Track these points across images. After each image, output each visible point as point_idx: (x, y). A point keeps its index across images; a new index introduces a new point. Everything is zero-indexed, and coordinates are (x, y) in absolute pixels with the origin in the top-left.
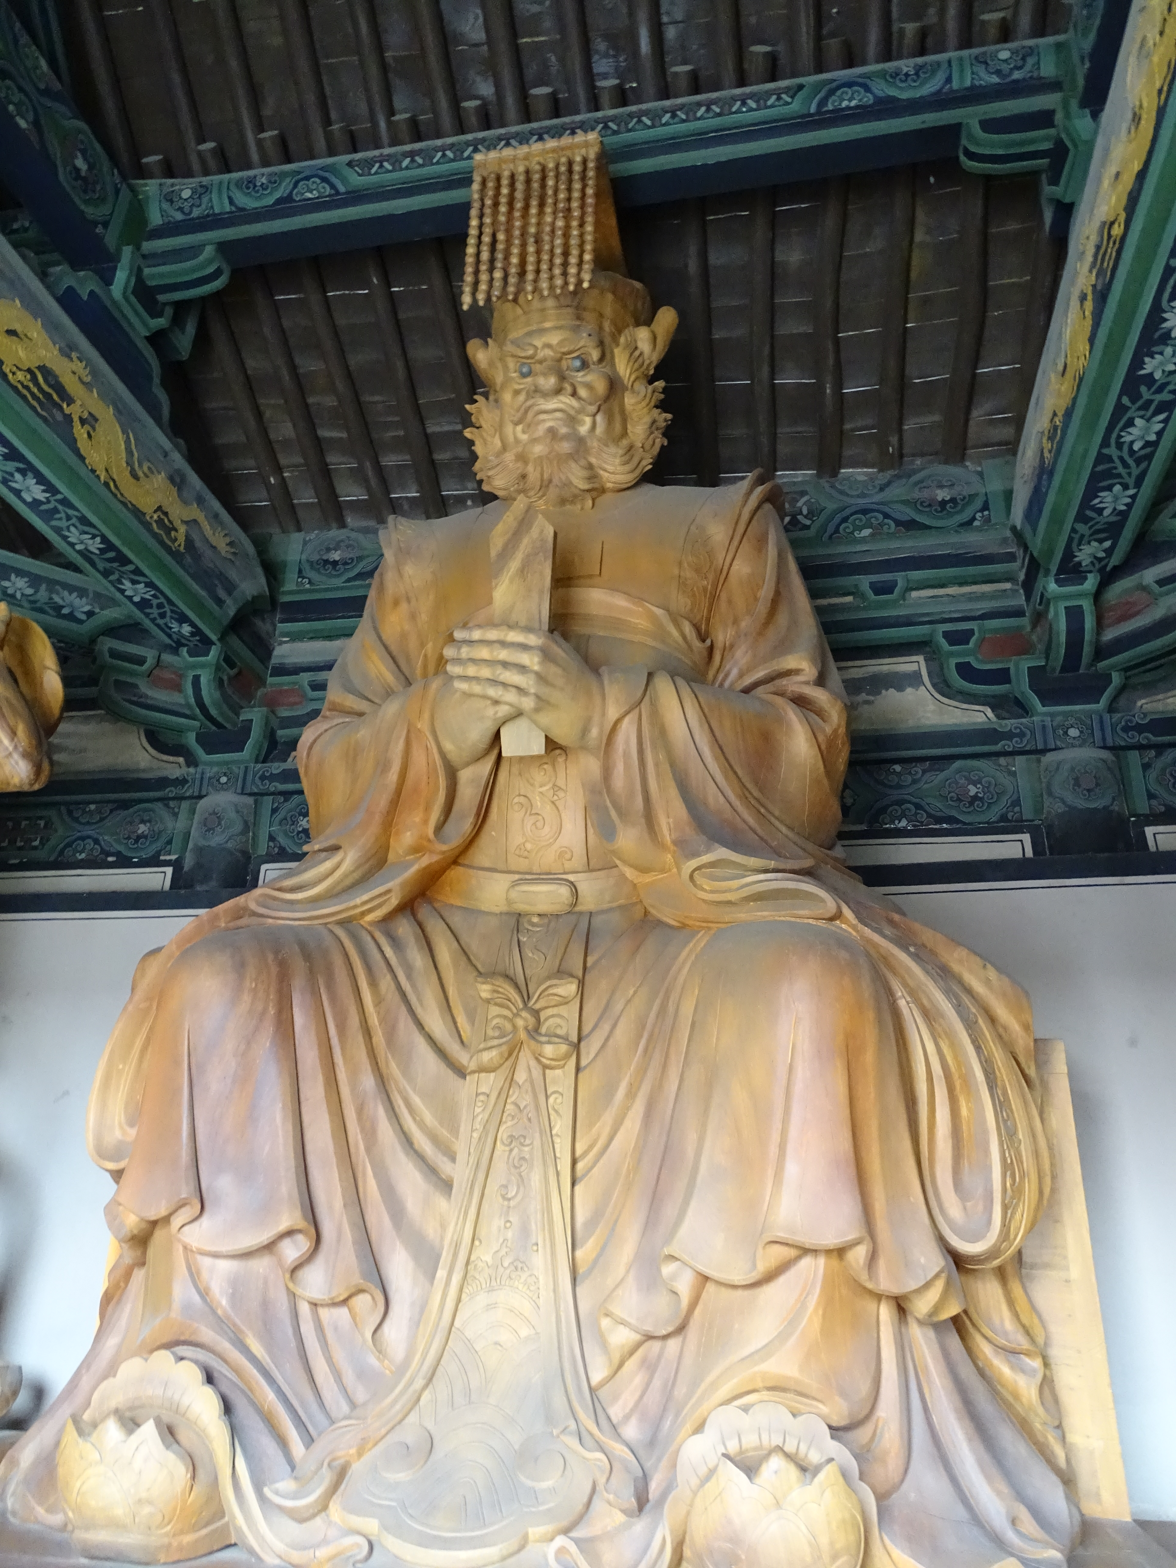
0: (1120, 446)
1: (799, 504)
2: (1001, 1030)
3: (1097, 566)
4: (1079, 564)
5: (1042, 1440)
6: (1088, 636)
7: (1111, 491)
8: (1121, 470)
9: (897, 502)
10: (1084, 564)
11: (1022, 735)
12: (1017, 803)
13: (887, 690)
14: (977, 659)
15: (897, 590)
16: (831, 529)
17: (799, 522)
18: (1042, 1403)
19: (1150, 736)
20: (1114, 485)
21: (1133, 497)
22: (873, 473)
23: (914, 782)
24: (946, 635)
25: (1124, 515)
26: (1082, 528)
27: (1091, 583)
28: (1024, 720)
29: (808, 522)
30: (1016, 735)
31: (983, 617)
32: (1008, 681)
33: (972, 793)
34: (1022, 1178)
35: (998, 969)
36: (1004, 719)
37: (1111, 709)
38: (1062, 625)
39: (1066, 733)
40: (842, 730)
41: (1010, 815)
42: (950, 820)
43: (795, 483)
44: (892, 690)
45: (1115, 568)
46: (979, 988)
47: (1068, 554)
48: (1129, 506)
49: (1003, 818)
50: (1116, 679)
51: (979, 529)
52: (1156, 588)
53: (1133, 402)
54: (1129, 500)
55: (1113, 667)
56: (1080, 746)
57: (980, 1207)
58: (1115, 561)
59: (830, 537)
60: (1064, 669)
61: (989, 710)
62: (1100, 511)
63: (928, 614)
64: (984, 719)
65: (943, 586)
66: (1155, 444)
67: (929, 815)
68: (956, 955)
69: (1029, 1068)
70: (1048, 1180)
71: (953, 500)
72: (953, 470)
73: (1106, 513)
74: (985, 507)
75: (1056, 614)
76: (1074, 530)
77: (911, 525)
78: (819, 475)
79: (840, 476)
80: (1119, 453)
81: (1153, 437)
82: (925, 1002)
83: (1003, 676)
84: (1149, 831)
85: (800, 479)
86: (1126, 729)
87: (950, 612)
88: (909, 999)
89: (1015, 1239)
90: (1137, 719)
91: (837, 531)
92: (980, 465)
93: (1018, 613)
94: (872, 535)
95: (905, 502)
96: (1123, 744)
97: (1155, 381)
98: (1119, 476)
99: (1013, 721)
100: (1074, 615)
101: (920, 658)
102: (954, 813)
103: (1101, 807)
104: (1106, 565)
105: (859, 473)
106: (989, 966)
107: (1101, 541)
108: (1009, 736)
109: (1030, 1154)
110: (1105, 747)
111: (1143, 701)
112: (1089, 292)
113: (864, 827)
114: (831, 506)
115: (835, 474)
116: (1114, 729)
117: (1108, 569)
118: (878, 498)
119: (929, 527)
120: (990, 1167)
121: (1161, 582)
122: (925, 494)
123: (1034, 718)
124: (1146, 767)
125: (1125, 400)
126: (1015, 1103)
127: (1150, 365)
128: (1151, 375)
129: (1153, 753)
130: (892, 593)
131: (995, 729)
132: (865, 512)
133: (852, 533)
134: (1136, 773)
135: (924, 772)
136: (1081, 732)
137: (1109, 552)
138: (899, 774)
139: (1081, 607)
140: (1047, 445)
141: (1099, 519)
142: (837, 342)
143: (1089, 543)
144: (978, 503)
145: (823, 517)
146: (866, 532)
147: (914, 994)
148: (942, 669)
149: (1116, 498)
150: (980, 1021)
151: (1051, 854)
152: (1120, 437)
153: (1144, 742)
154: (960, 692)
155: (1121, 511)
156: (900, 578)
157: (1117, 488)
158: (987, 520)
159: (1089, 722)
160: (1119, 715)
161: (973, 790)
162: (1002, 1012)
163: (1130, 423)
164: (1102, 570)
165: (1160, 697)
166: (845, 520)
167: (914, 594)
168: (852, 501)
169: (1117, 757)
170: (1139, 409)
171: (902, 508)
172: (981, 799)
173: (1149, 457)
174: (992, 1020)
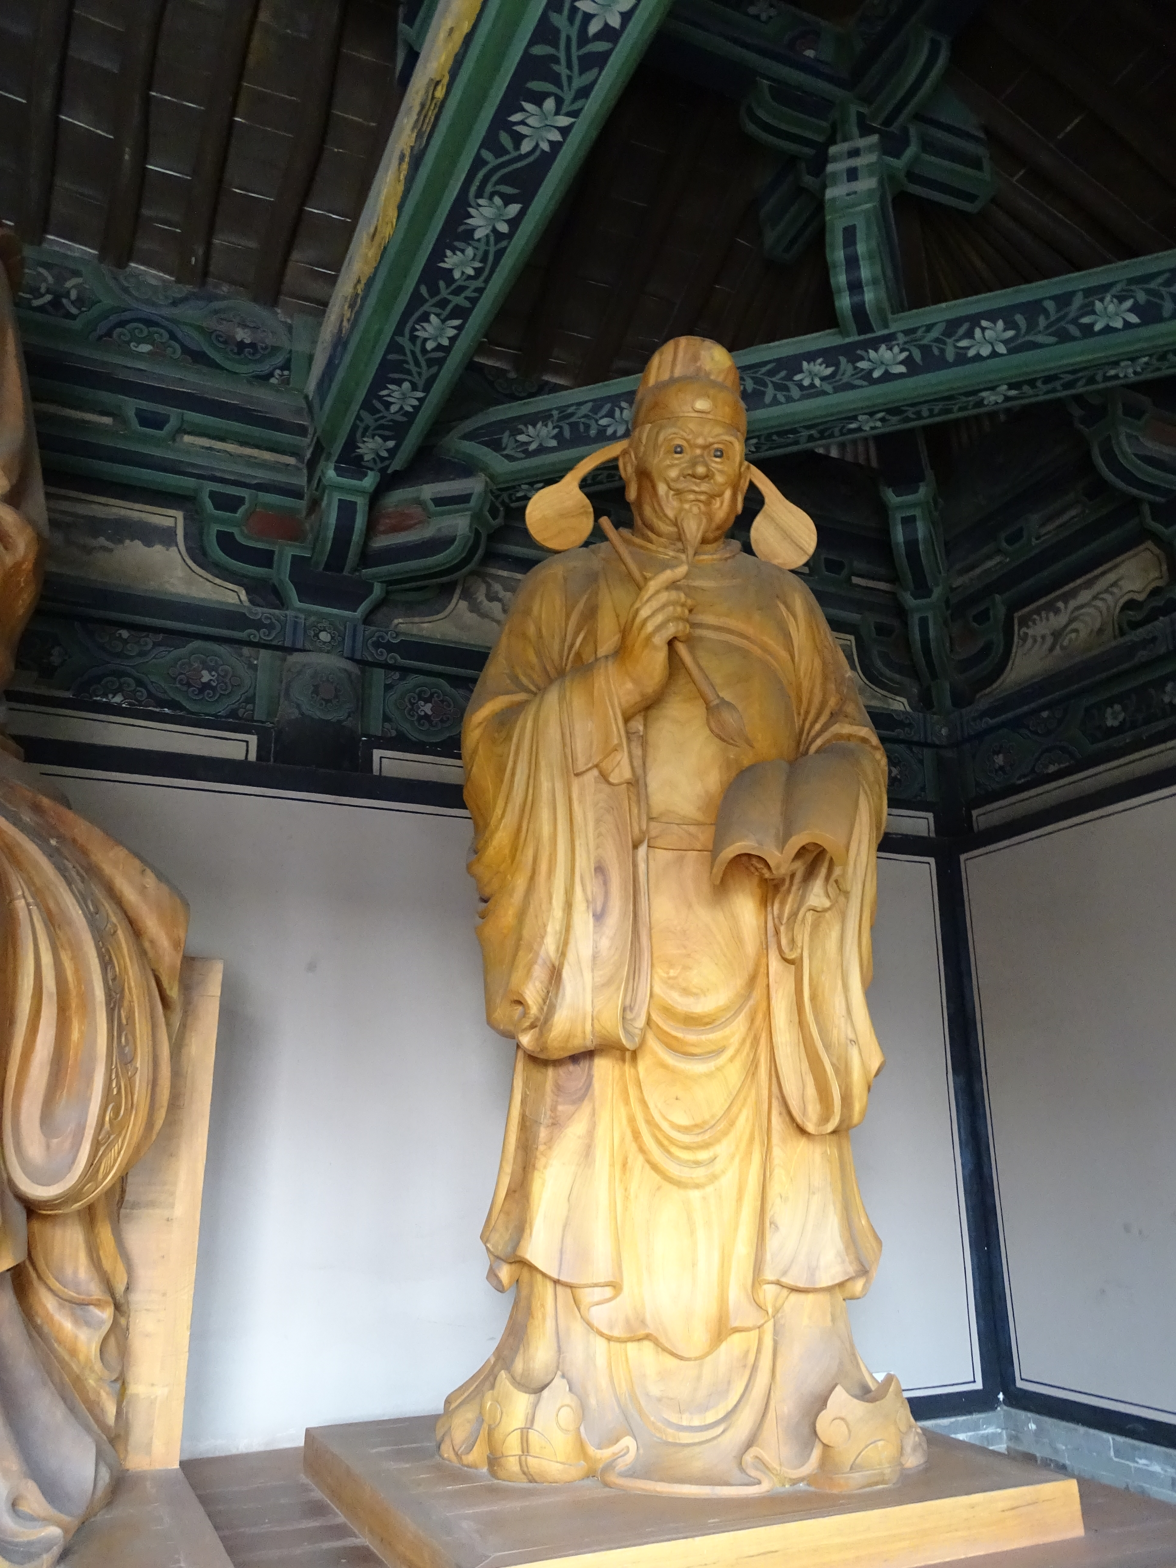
0: (413, 339)
1: (68, 284)
2: (147, 945)
3: (380, 465)
4: (361, 457)
5: (92, 1396)
6: (357, 536)
7: (400, 386)
8: (412, 367)
9: (191, 325)
10: (366, 458)
11: (271, 627)
12: (251, 700)
13: (132, 540)
14: (242, 532)
15: (168, 428)
16: (102, 328)
17: (63, 306)
18: (102, 1359)
19: (398, 657)
20: (405, 380)
21: (421, 400)
22: (170, 282)
23: (142, 654)
24: (213, 495)
25: (411, 417)
26: (369, 419)
27: (369, 482)
28: (277, 611)
29: (74, 311)
30: (264, 626)
31: (261, 487)
32: (270, 565)
33: (204, 680)
34: (128, 1112)
35: (160, 876)
36: (258, 605)
37: (367, 620)
38: (332, 519)
39: (317, 635)
40: (28, 566)
41: (241, 712)
42: (174, 704)
43: (66, 256)
44: (138, 543)
45: (396, 472)
46: (130, 894)
47: (351, 444)
48: (417, 409)
49: (233, 714)
50: (378, 590)
51: (276, 389)
52: (432, 507)
53: (432, 296)
54: (416, 403)
55: (375, 577)
56: (328, 652)
57: (67, 1145)
58: (397, 465)
59: (100, 338)
60: (327, 567)
61: (244, 592)
62: (388, 405)
63: (201, 467)
64: (237, 601)
65: (222, 439)
66: (447, 350)
67: (150, 695)
68: (111, 854)
69: (171, 989)
70: (161, 1114)
71: (253, 345)
72: (260, 311)
73: (394, 408)
74: (286, 366)
75: (329, 504)
76: (358, 417)
77: (198, 358)
78: (101, 258)
79: (128, 269)
80: (412, 347)
81: (445, 342)
82: (52, 905)
83: (265, 558)
84: (377, 753)
85: (77, 254)
86: (377, 645)
87: (224, 471)
88: (31, 900)
89: (105, 1178)
90: (388, 637)
91: (109, 334)
92: (291, 317)
93: (297, 494)
94: (150, 353)
95: (200, 329)
96: (370, 659)
97: (453, 280)
98: (409, 372)
99: (265, 610)
100: (347, 510)
101: (179, 515)
102: (179, 698)
103: (334, 720)
104: (388, 467)
105: (154, 276)
106: (148, 871)
107: (385, 439)
108: (257, 625)
109: (144, 1085)
110: (352, 659)
111: (400, 620)
112: (407, 153)
113: (69, 695)
114: (108, 302)
115: (121, 264)
116: (365, 642)
117: (389, 471)
118: (167, 312)
119: (218, 367)
120: (89, 1099)
121: (439, 501)
122: (223, 327)
123: (288, 612)
124: (388, 687)
125: (424, 290)
126: (141, 1027)
127: (451, 260)
128: (450, 271)
129: (397, 675)
130: (162, 429)
131: (244, 614)
132: (149, 322)
133: (128, 343)
134: (377, 692)
135: (156, 645)
136: (332, 638)
137: (392, 452)
138: (126, 642)
139: (355, 503)
140: (348, 314)
141: (385, 413)
142: (147, 101)
143: (373, 437)
144: (279, 360)
145: (96, 311)
146: (145, 348)
147: (39, 894)
148: (201, 534)
149: (404, 397)
150: (120, 932)
151: (275, 761)
152: (414, 329)
153: (391, 662)
154: (216, 565)
155: (407, 412)
156: (174, 414)
157: (406, 385)
158: (286, 381)
159: (342, 628)
160: (373, 628)
161: (206, 677)
162: (152, 924)
163: (425, 318)
164: (383, 471)
165: (417, 619)
166: (122, 324)
167: (187, 439)
168: (135, 305)
169: (363, 672)
170: (434, 305)
171: (195, 335)
172: (214, 689)
173: (441, 362)
174: (136, 931)
